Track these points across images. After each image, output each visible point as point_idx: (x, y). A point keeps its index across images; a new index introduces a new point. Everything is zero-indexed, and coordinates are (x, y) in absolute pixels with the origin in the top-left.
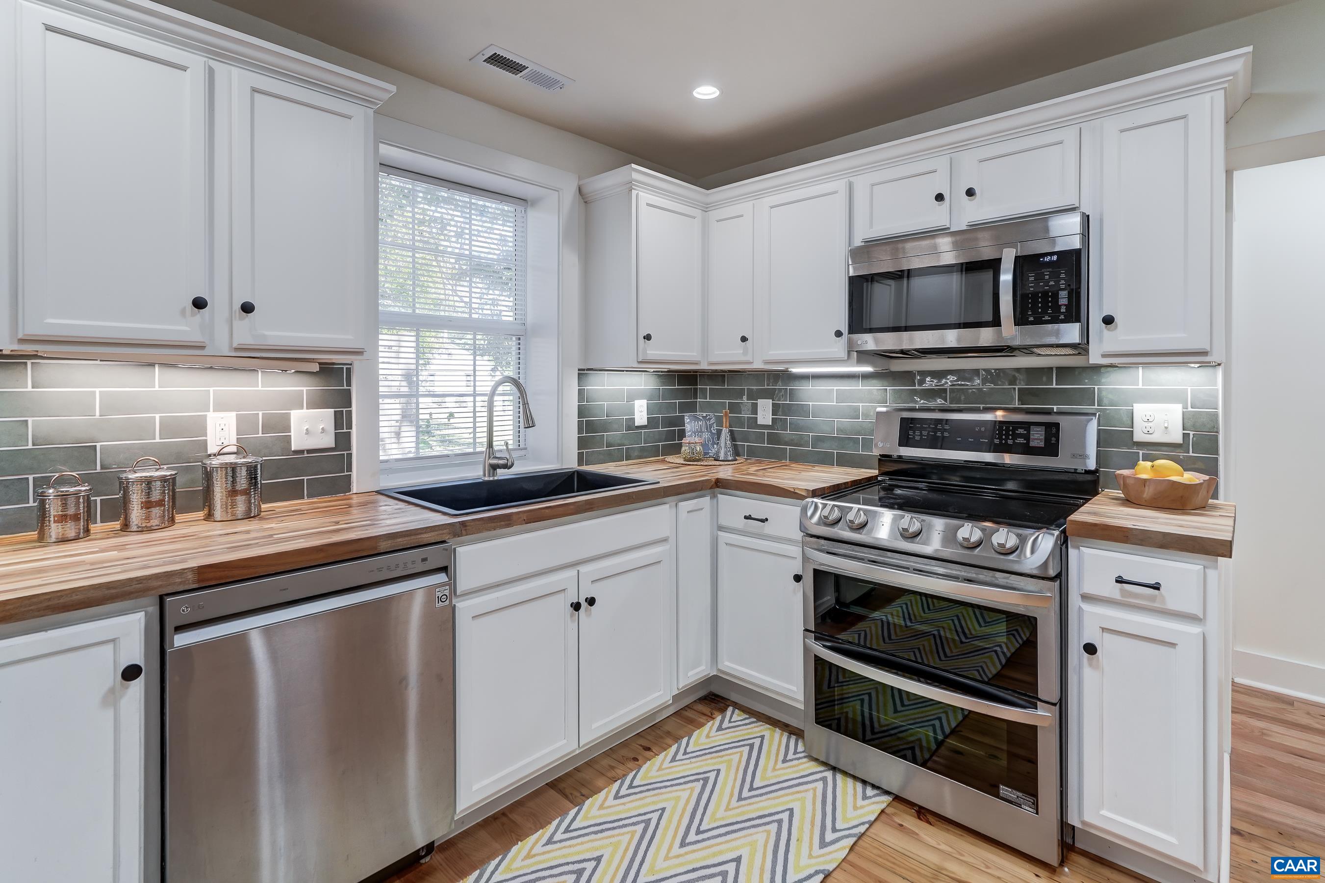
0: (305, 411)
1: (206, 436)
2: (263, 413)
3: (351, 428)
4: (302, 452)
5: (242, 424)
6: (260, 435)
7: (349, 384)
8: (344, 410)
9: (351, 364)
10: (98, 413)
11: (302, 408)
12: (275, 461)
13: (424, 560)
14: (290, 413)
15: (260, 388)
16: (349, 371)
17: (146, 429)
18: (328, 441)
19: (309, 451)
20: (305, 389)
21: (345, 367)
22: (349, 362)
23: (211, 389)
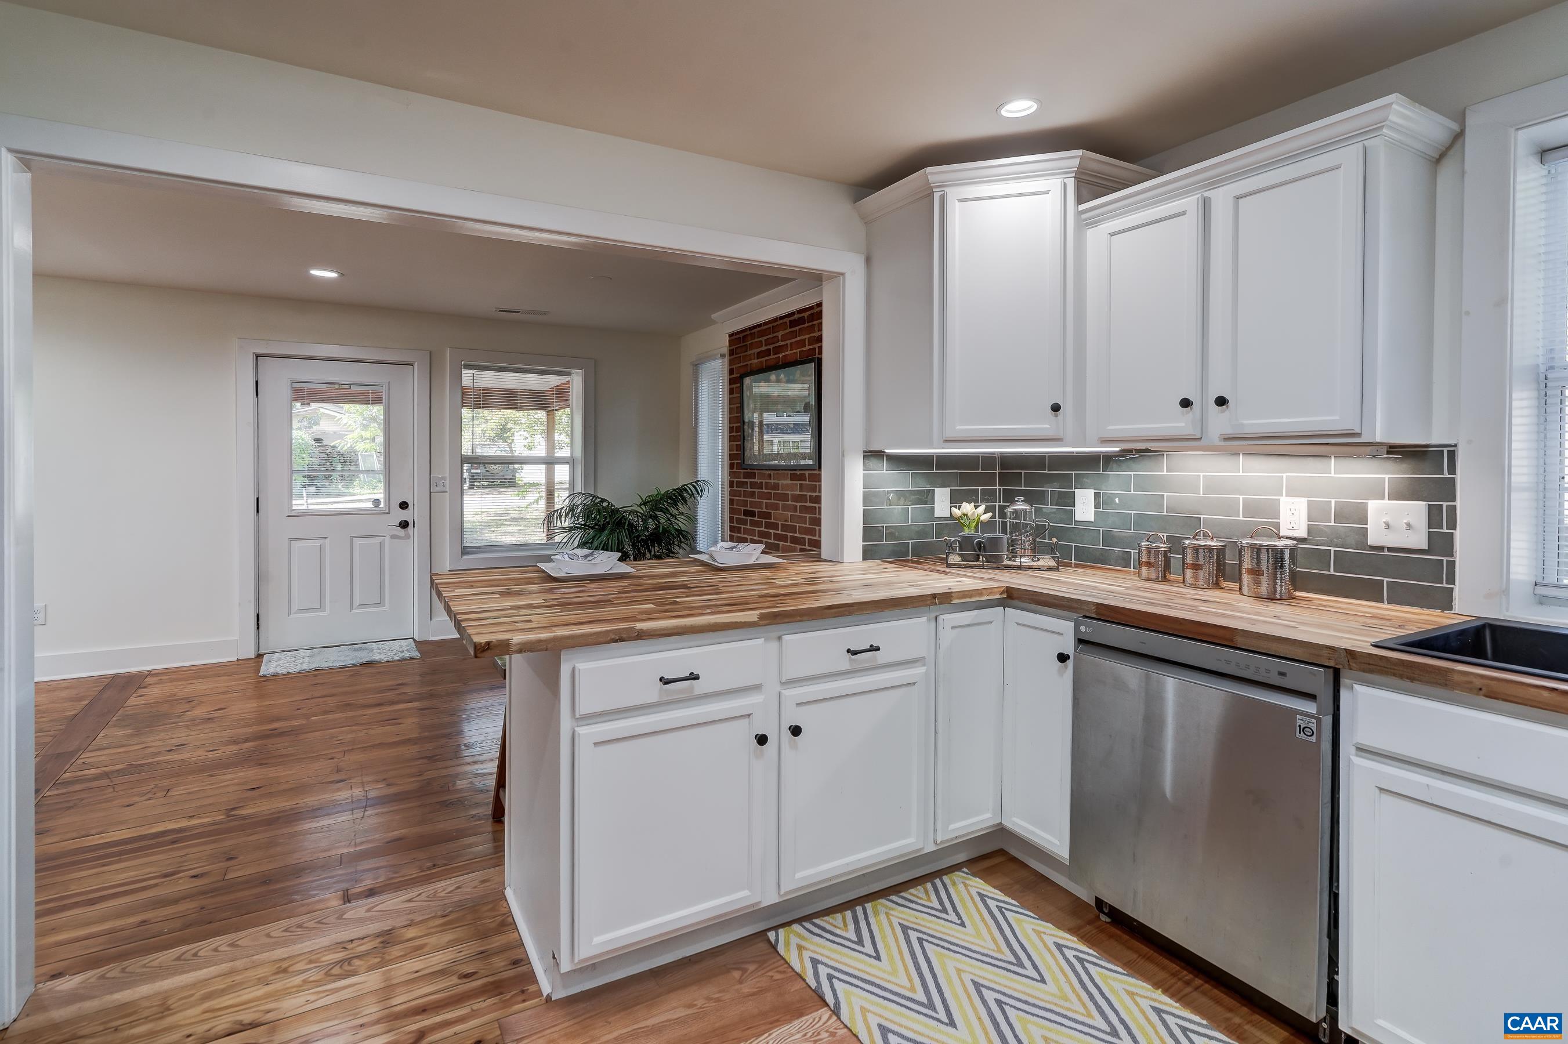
0: (1386, 501)
1: (1279, 519)
2: (1335, 501)
3: (1455, 528)
4: (1382, 549)
5: (1314, 512)
6: (1333, 524)
7: (1452, 469)
8: (1445, 504)
9: (1455, 446)
10: (1201, 493)
11: (1383, 498)
12: (1348, 553)
13: (1282, 674)
14: (1367, 503)
15: (1333, 475)
16: (1452, 455)
17: (1230, 507)
18: (1418, 540)
19: (1390, 549)
20: (1387, 477)
21: (1445, 450)
22: (1452, 443)
23: (1284, 475)
